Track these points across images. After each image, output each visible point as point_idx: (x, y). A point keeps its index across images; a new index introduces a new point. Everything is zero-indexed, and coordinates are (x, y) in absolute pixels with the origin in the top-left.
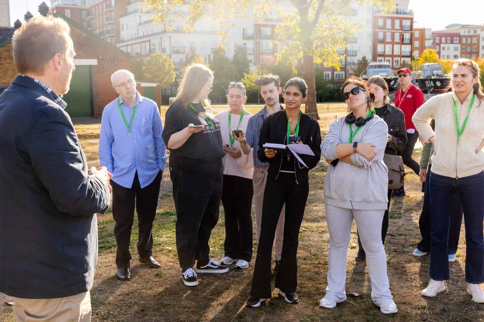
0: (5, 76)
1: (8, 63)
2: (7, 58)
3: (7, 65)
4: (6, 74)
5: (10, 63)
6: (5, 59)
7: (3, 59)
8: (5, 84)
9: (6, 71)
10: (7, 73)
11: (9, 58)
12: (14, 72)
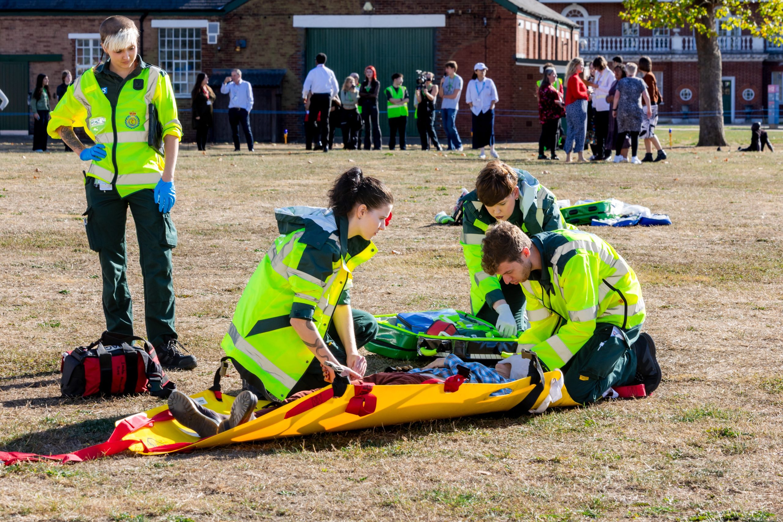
0: (263, 50)
1: (271, 25)
2: (269, 15)
3: (268, 28)
4: (265, 47)
5: (274, 25)
6: (265, 18)
7: (262, 17)
8: (261, 65)
9: (266, 39)
10: (267, 44)
11: (273, 15)
12: (281, 42)
